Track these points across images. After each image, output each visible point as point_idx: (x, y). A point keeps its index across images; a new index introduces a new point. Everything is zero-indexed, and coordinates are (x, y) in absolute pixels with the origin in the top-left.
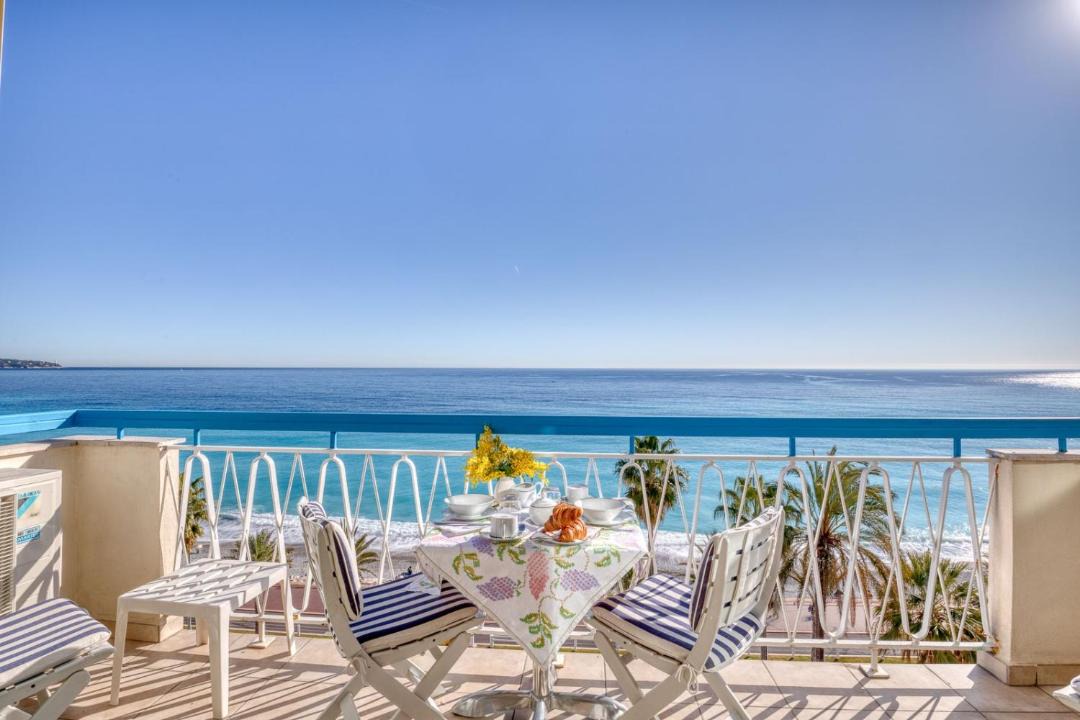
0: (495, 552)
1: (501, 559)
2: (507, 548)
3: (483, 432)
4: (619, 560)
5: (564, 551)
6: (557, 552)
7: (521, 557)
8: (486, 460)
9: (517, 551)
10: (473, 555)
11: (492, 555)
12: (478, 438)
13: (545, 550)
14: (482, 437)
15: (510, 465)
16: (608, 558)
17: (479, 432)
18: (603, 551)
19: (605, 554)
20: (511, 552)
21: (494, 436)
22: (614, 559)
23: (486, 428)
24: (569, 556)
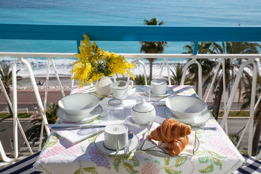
0: (112, 165)
1: (118, 171)
2: (122, 163)
3: (83, 39)
4: (221, 168)
5: (173, 161)
6: (167, 163)
7: (135, 168)
8: (89, 66)
9: (132, 163)
10: (92, 168)
11: (109, 168)
12: (79, 45)
13: (156, 161)
14: (82, 43)
15: (107, 67)
16: (211, 167)
17: (79, 39)
18: (207, 161)
19: (209, 164)
20: (126, 164)
21: (92, 42)
22: (216, 168)
23: (85, 36)
24: (177, 166)
